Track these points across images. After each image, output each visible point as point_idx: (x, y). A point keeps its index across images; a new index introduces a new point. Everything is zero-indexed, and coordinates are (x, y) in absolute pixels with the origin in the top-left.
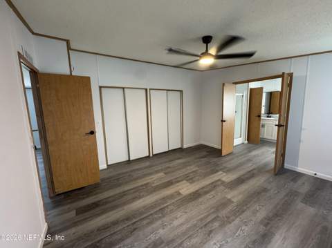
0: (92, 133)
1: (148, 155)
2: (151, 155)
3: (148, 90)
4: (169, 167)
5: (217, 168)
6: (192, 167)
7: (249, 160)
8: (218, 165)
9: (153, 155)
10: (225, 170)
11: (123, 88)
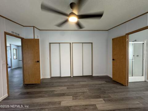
0: (38, 62)
1: (70, 76)
2: (72, 76)
3: (71, 43)
4: (73, 85)
5: (102, 95)
6: (85, 89)
7: (140, 98)
8: (105, 93)
9: (73, 77)
10: (106, 99)
11: (59, 43)
